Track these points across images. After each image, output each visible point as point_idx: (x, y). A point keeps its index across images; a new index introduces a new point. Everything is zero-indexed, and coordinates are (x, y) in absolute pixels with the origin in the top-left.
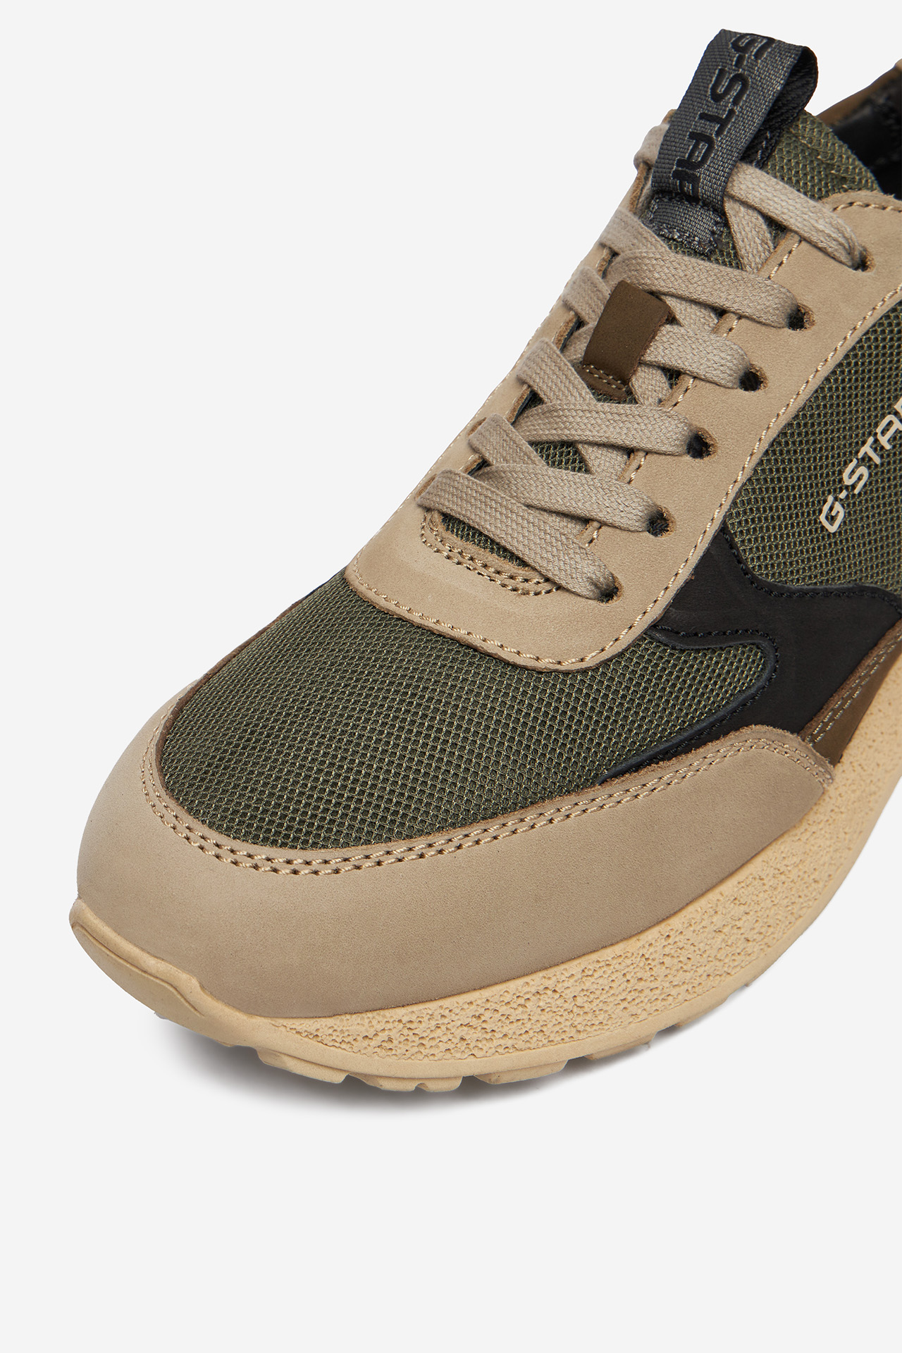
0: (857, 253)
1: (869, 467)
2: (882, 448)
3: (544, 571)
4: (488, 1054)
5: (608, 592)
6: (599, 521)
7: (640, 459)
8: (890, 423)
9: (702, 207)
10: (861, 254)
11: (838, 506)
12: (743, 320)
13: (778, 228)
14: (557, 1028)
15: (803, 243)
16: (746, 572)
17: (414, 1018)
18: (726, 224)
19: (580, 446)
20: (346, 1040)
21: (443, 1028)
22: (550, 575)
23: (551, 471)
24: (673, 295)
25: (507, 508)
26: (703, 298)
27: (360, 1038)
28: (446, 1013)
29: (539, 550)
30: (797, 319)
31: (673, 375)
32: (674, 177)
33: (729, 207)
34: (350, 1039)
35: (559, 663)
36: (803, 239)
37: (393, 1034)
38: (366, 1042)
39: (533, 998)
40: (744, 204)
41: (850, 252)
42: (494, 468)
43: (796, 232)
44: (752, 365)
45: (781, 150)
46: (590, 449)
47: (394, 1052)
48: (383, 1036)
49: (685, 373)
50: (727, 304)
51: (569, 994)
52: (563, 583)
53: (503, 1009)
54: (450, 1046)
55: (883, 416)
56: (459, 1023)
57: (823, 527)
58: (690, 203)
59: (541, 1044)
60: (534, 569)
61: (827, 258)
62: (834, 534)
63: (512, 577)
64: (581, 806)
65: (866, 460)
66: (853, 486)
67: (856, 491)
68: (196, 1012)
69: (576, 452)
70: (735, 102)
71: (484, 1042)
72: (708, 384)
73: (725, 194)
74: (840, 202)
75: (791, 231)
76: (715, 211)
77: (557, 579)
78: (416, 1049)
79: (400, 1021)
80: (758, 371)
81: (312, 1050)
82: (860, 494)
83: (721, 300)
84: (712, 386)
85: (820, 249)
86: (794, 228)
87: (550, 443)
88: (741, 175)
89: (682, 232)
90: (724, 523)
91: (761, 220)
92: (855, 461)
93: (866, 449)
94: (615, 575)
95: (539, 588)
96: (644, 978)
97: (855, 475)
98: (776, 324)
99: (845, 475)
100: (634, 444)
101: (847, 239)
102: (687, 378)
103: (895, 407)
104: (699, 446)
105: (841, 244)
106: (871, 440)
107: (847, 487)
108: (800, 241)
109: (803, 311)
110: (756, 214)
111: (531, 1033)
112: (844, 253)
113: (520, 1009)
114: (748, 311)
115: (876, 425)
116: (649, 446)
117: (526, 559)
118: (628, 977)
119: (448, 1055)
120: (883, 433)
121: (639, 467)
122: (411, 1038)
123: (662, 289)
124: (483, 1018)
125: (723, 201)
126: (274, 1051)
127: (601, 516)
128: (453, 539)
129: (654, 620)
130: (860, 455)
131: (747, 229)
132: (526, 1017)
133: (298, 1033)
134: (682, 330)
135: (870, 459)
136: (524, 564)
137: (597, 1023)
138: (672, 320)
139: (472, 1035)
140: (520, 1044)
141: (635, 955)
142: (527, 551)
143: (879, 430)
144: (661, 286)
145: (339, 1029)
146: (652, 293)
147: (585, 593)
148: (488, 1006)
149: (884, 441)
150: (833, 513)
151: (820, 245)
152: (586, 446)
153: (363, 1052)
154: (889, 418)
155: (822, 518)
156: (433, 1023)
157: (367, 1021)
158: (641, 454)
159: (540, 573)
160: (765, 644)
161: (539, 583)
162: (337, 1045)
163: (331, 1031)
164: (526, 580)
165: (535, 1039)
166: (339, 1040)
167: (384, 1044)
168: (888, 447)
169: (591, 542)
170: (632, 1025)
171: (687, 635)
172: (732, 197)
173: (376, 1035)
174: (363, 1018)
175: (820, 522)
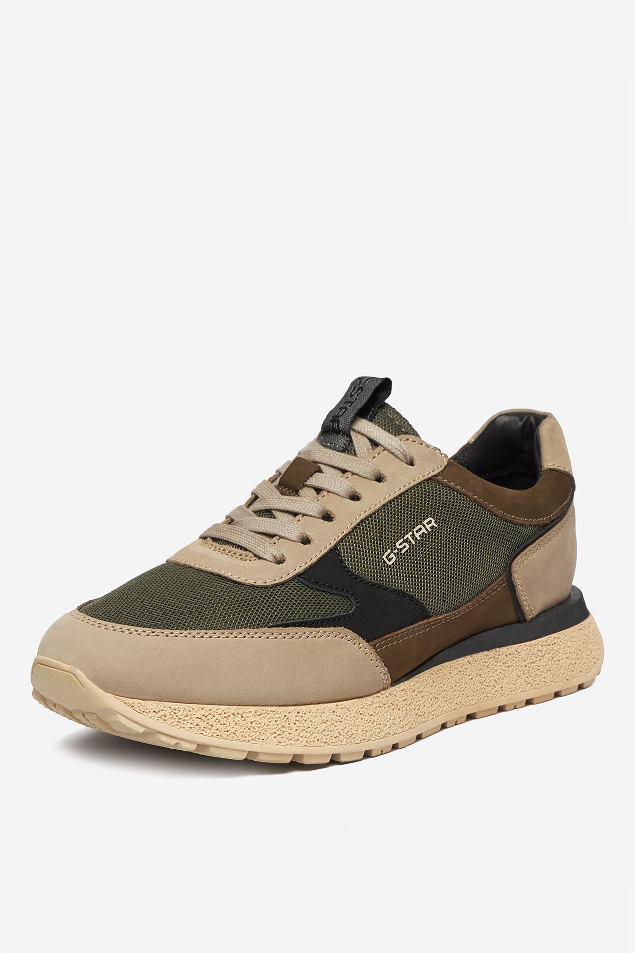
0: (408, 457)
1: (410, 545)
2: (416, 538)
3: (254, 552)
4: (209, 735)
5: (280, 561)
6: (279, 536)
7: (299, 517)
8: (420, 529)
9: (342, 435)
10: (410, 458)
11: (392, 555)
12: (354, 475)
13: (374, 444)
14: (242, 734)
15: (386, 451)
16: (345, 567)
17: (176, 708)
18: (351, 441)
19: (273, 512)
20: (146, 711)
21: (189, 716)
22: (256, 553)
23: (260, 518)
24: (322, 463)
25: (240, 532)
26: (337, 465)
27: (152, 711)
28: (191, 709)
29: (252, 544)
30: (379, 479)
31: (318, 490)
32: (330, 422)
33: (352, 434)
34: (148, 711)
35: (256, 583)
36: (385, 449)
37: (167, 713)
38: (154, 714)
39: (232, 716)
40: (359, 433)
41: (405, 456)
42: (236, 521)
43: (382, 446)
44: (356, 492)
45: (378, 416)
46: (278, 513)
47: (166, 721)
48: (162, 713)
49: (324, 490)
50: (347, 468)
51: (249, 720)
52: (261, 556)
53: (217, 716)
54: (191, 725)
55: (417, 525)
56: (197, 716)
57: (385, 562)
58: (337, 434)
59: (234, 739)
60: (250, 552)
61: (396, 458)
62: (391, 566)
63: (240, 555)
64: (259, 635)
65: (407, 540)
66: (401, 550)
67: (403, 552)
68: (82, 688)
69: (272, 513)
70: (358, 396)
71: (208, 729)
72: (334, 495)
73: (350, 429)
74: (403, 438)
75: (380, 445)
76: (347, 436)
77: (259, 555)
78: (176, 723)
79: (170, 708)
80: (359, 495)
81: (130, 713)
82: (404, 554)
83: (345, 466)
84: (336, 496)
85: (392, 453)
86: (381, 443)
87: (261, 510)
88: (360, 422)
89: (331, 443)
90: (336, 545)
91: (367, 441)
92: (402, 540)
93: (408, 536)
94: (284, 554)
95: (251, 559)
96: (286, 726)
97: (402, 545)
98: (368, 478)
99: (397, 544)
100: (297, 510)
101: (404, 451)
102: (325, 492)
103: (423, 522)
104: (327, 517)
105: (402, 453)
106: (411, 533)
107: (398, 549)
108: (384, 450)
109: (383, 477)
110: (365, 438)
111: (230, 732)
112: (403, 456)
113: (225, 719)
114: (356, 471)
115: (414, 528)
116: (304, 512)
117: (247, 548)
118: (278, 723)
119: (190, 730)
120: (417, 532)
121: (299, 520)
122: (175, 717)
123: (318, 460)
124: (208, 717)
125: (349, 432)
126: (114, 711)
127: (280, 533)
128: (215, 544)
129: (299, 573)
130: (405, 538)
131: (360, 443)
132: (228, 723)
133: (125, 703)
134: (325, 475)
135: (410, 541)
136: (245, 550)
137: (261, 738)
138: (320, 471)
139: (202, 725)
140: (224, 736)
141: (282, 714)
142: (247, 545)
143: (415, 530)
144: (318, 459)
145: (143, 705)
146: (314, 462)
147: (271, 560)
148: (210, 712)
149: (417, 535)
150: (390, 557)
151: (392, 451)
152: (276, 512)
153: (153, 718)
154: (420, 526)
155: (384, 557)
156: (185, 713)
157: (156, 705)
158: (300, 515)
159: (253, 553)
160: (351, 598)
161: (251, 557)
162: (142, 712)
163: (139, 705)
164: (246, 556)
165: (231, 735)
166: (143, 710)
167: (162, 717)
168: (419, 538)
169: (275, 543)
170: (278, 746)
171: (314, 582)
172: (354, 430)
173: (159, 712)
174: (154, 703)
175: (383, 559)
